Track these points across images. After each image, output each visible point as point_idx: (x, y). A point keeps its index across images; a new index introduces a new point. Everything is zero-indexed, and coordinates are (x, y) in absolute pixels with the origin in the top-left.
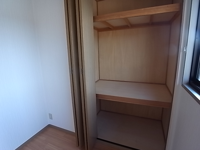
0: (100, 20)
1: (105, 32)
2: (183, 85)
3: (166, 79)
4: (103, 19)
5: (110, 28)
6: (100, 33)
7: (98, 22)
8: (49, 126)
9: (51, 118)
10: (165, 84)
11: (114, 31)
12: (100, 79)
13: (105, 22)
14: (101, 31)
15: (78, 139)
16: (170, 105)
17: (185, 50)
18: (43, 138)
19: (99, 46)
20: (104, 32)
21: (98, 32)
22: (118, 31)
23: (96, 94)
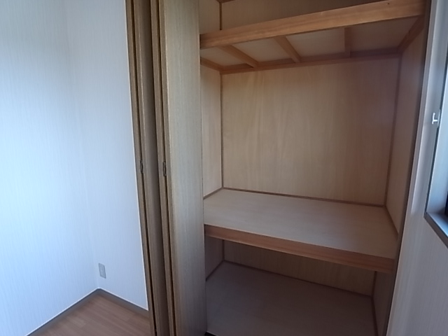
0: (217, 42)
1: (237, 76)
2: (427, 217)
3: (386, 193)
4: (225, 41)
5: (249, 65)
6: (226, 76)
7: (213, 47)
8: (99, 294)
9: (103, 275)
10: (384, 206)
11: (259, 73)
12: (225, 186)
13: (230, 48)
14: (228, 73)
15: (156, 333)
16: (392, 265)
17: (434, 120)
18: (79, 321)
19: (224, 108)
20: (236, 74)
21: (221, 74)
22: (270, 73)
23: (205, 225)
